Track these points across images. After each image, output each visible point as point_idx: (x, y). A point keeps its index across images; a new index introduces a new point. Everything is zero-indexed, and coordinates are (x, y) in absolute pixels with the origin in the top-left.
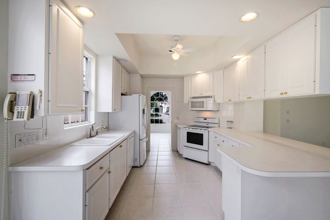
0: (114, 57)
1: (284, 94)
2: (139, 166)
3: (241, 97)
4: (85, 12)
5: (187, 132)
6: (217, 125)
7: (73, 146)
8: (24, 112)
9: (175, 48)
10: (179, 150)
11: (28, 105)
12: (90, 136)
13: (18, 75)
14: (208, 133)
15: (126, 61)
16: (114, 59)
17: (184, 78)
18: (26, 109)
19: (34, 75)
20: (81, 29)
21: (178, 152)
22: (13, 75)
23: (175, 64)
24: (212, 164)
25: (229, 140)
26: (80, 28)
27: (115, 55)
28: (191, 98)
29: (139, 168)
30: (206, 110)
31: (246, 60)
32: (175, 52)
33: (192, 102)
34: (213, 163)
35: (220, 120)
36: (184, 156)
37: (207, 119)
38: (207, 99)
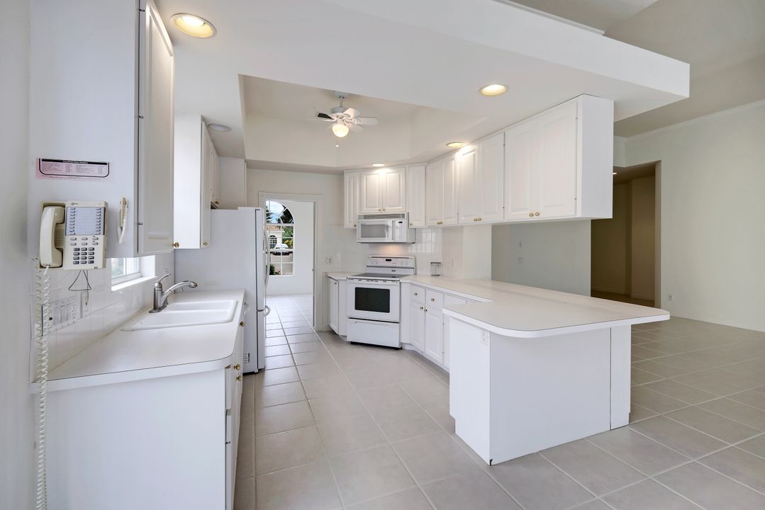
0: (203, 119)
1: (535, 216)
2: (256, 371)
3: (463, 218)
4: (192, 24)
5: (356, 288)
6: (412, 272)
7: (137, 330)
8: (94, 249)
9: (340, 114)
10: (335, 328)
11: (102, 233)
12: (155, 308)
13: (61, 161)
14: (398, 288)
15: (227, 128)
16: (203, 123)
17: (345, 174)
18: (96, 241)
19: (106, 164)
20: (172, 58)
21: (333, 332)
22: (43, 160)
23: (337, 146)
24: (407, 348)
25: (446, 296)
26: (171, 55)
27: (205, 115)
28: (360, 217)
29: (257, 375)
30: (393, 241)
31: (470, 152)
32: (339, 120)
33: (363, 226)
34: (410, 344)
35: (418, 262)
36: (349, 339)
37: (392, 259)
38: (394, 219)
